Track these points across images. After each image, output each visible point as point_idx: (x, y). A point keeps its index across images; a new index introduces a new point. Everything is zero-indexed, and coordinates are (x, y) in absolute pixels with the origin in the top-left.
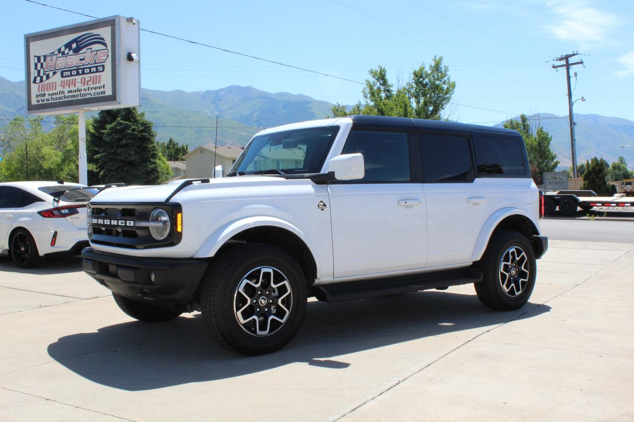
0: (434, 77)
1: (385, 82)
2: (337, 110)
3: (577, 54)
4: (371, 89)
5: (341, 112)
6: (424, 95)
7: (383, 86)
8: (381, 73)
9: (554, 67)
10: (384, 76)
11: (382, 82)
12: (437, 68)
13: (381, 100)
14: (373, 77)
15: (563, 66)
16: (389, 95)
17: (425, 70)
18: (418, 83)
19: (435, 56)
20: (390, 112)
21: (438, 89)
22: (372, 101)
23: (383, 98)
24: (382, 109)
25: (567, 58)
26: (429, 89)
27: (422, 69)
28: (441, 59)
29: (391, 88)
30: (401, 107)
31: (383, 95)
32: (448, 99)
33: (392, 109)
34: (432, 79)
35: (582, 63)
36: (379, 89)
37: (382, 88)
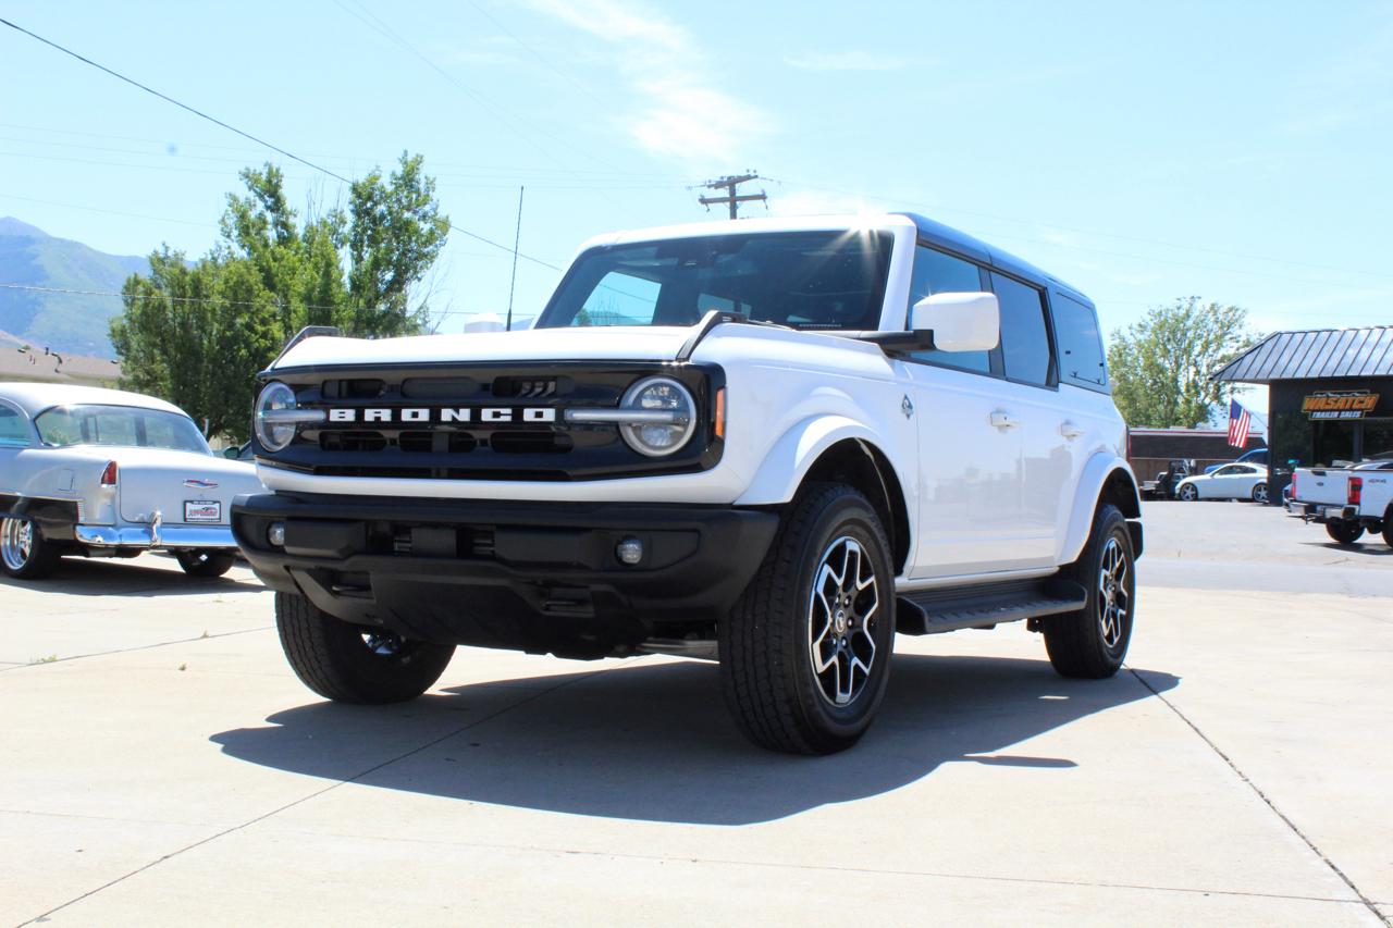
0: (399, 200)
1: (277, 205)
2: (162, 261)
3: (756, 177)
4: (243, 216)
5: (172, 265)
6: (374, 241)
7: (272, 211)
8: (269, 181)
9: (704, 201)
10: (277, 186)
11: (270, 201)
12: (408, 180)
13: (266, 245)
14: (250, 188)
15: (722, 200)
16: (286, 234)
17: (379, 182)
18: (360, 212)
19: (406, 153)
20: (287, 278)
21: (407, 230)
22: (243, 247)
23: (271, 242)
24: (270, 268)
25: (731, 183)
26: (387, 229)
27: (373, 179)
28: (419, 160)
29: (292, 220)
30: (316, 265)
31: (271, 234)
32: (430, 257)
33: (293, 271)
34: (396, 207)
35: (763, 197)
36: (261, 217)
37: (269, 216)
